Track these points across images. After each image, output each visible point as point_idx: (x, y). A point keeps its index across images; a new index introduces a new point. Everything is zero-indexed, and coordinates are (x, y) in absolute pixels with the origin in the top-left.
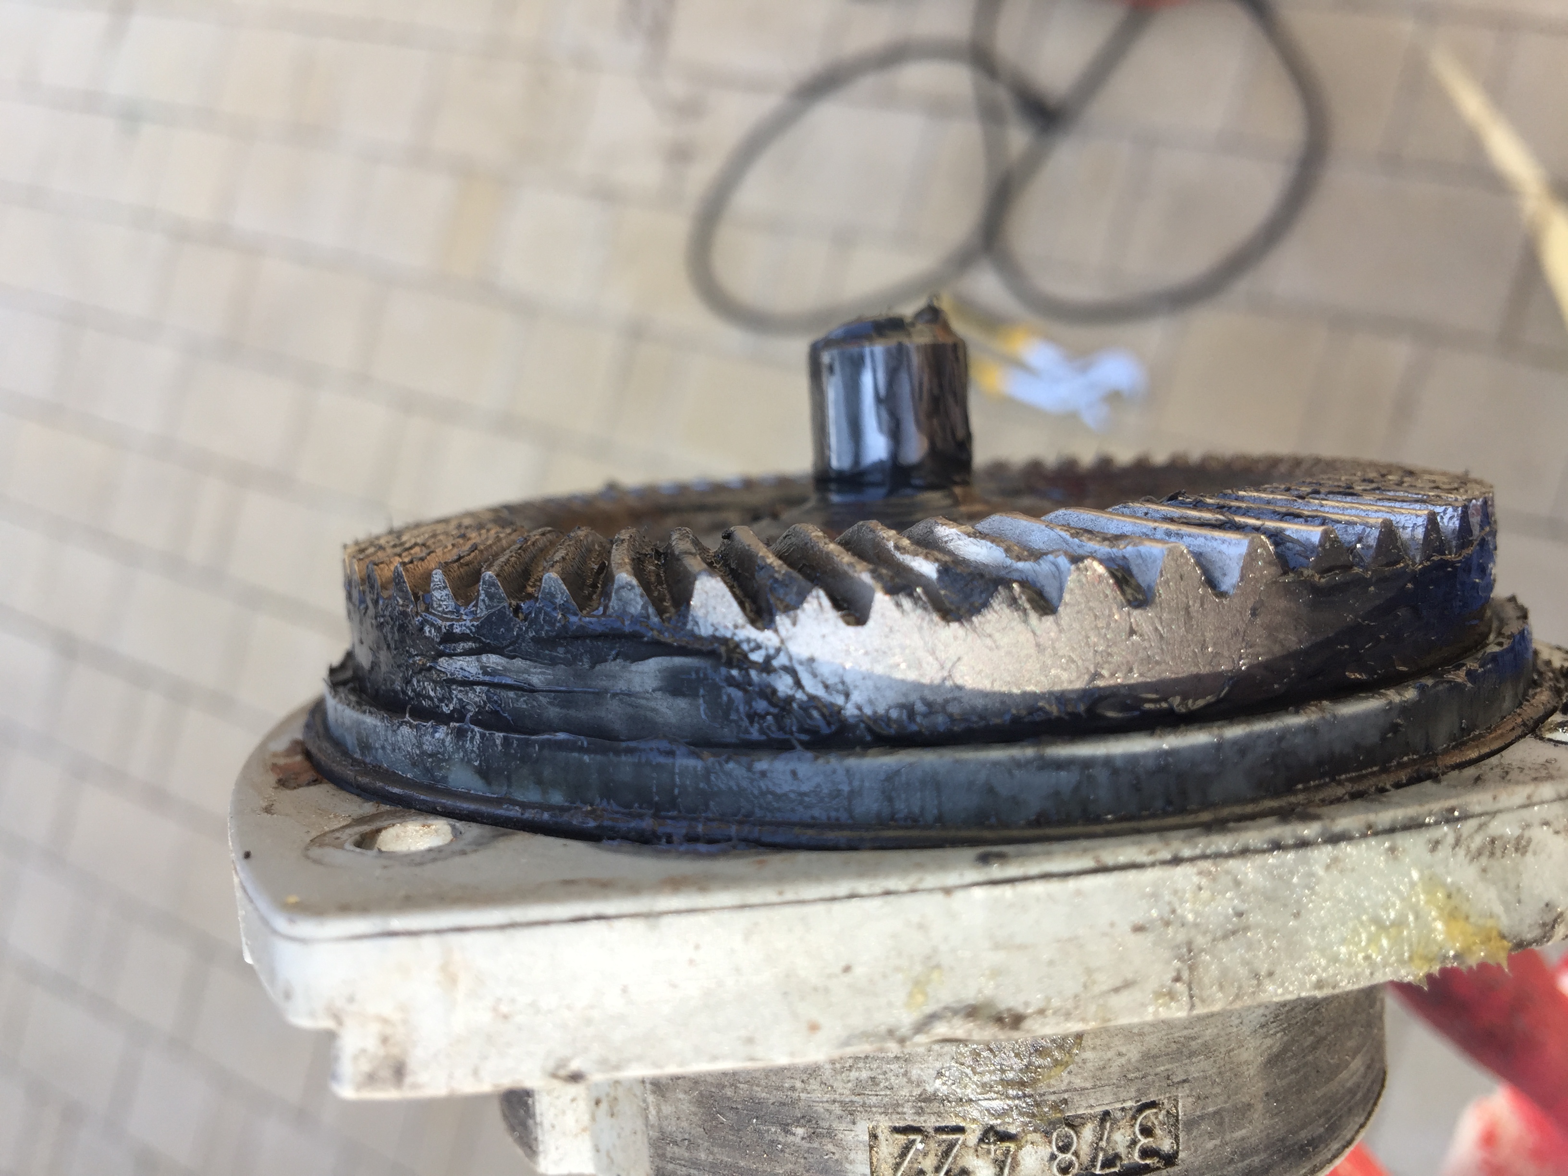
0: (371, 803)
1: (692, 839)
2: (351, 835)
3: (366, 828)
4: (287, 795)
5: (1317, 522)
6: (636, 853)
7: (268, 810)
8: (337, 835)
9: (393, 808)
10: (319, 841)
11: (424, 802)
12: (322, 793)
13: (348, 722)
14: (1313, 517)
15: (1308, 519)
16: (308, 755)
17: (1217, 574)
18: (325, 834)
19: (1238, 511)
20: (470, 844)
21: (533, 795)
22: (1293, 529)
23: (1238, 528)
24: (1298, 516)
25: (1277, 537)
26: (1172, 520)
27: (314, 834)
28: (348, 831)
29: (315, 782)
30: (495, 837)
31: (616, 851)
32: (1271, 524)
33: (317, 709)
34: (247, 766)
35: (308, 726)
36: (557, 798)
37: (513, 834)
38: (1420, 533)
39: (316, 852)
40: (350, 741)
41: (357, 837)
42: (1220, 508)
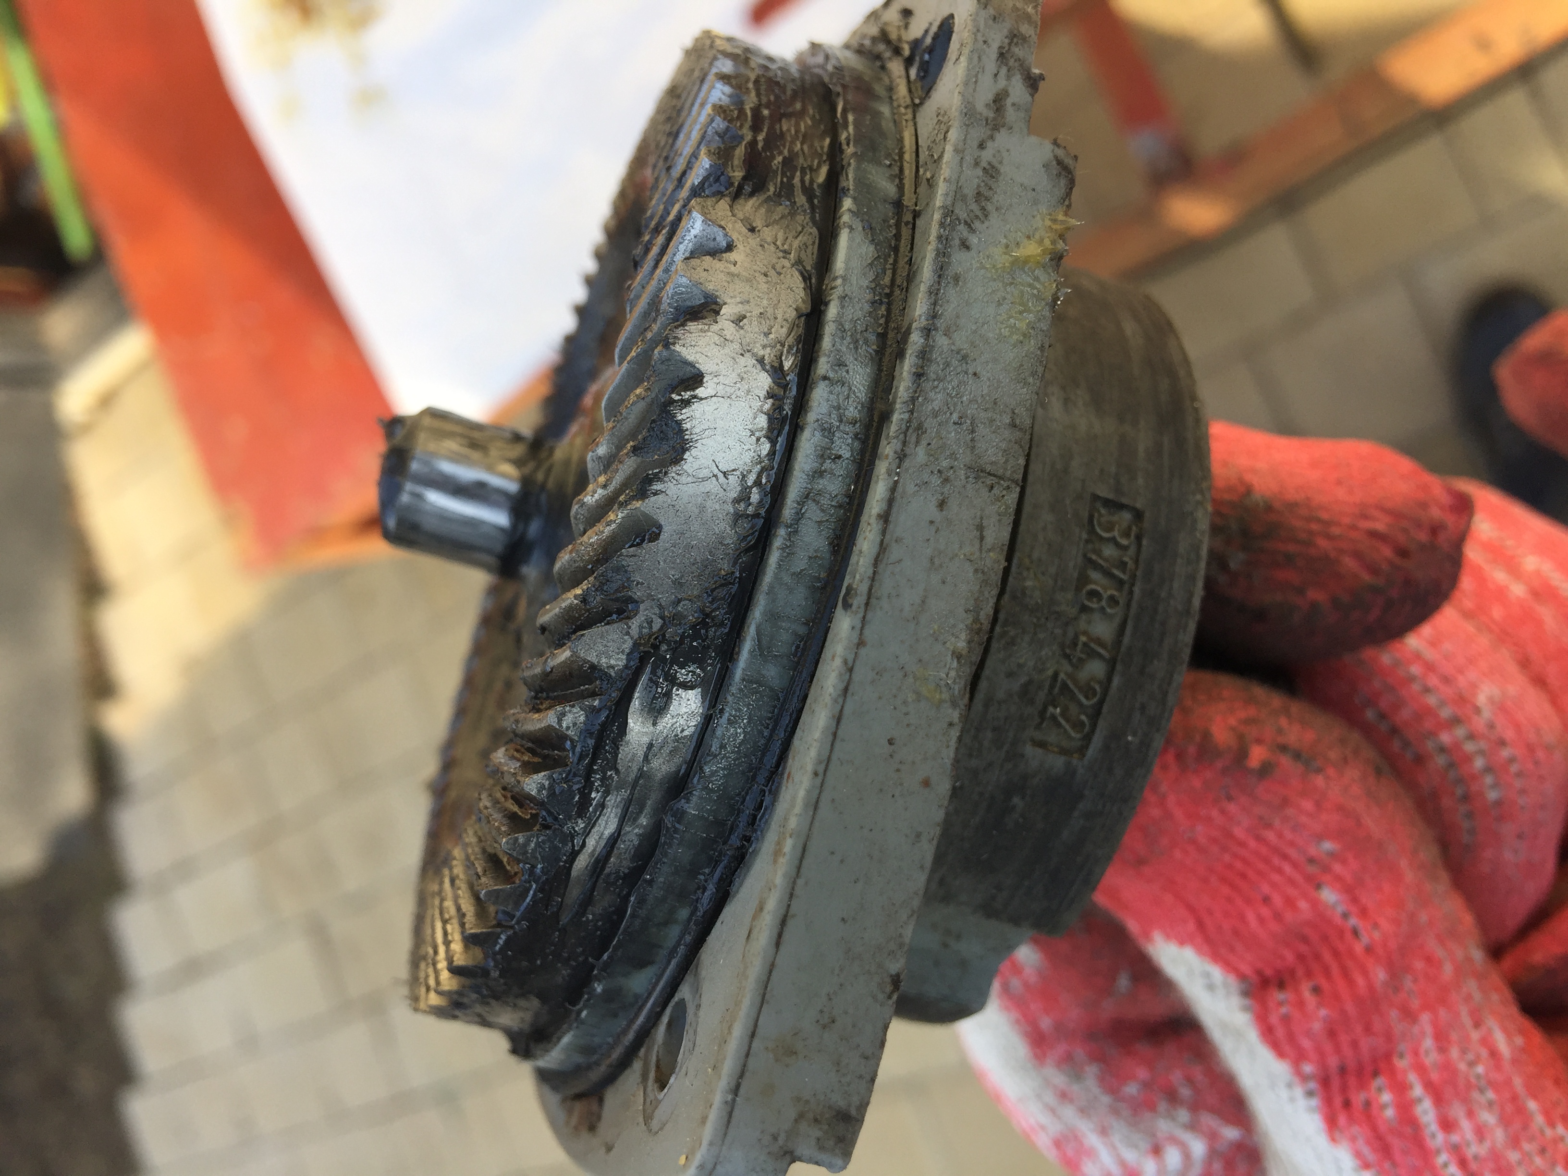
0: (635, 1062)
1: (753, 821)
2: (653, 1090)
3: (652, 1075)
4: (603, 1126)
5: (694, 160)
6: (748, 870)
7: (609, 1148)
8: (648, 1101)
9: (645, 1046)
10: (648, 1118)
11: (648, 1018)
12: (612, 1098)
13: (562, 1057)
14: (689, 162)
15: (689, 166)
16: (578, 1097)
17: (712, 245)
18: (644, 1110)
19: (663, 218)
20: (694, 997)
21: (674, 932)
22: (695, 178)
23: (679, 218)
24: (684, 173)
25: (696, 192)
26: (656, 266)
27: (641, 1119)
28: (650, 1088)
29: (601, 1101)
30: (696, 975)
31: (741, 885)
32: (684, 193)
33: (544, 1077)
34: (569, 1151)
35: (555, 1088)
36: (684, 913)
37: (699, 959)
38: (727, 89)
39: (655, 1124)
40: (579, 1059)
41: (656, 1086)
42: (657, 231)
